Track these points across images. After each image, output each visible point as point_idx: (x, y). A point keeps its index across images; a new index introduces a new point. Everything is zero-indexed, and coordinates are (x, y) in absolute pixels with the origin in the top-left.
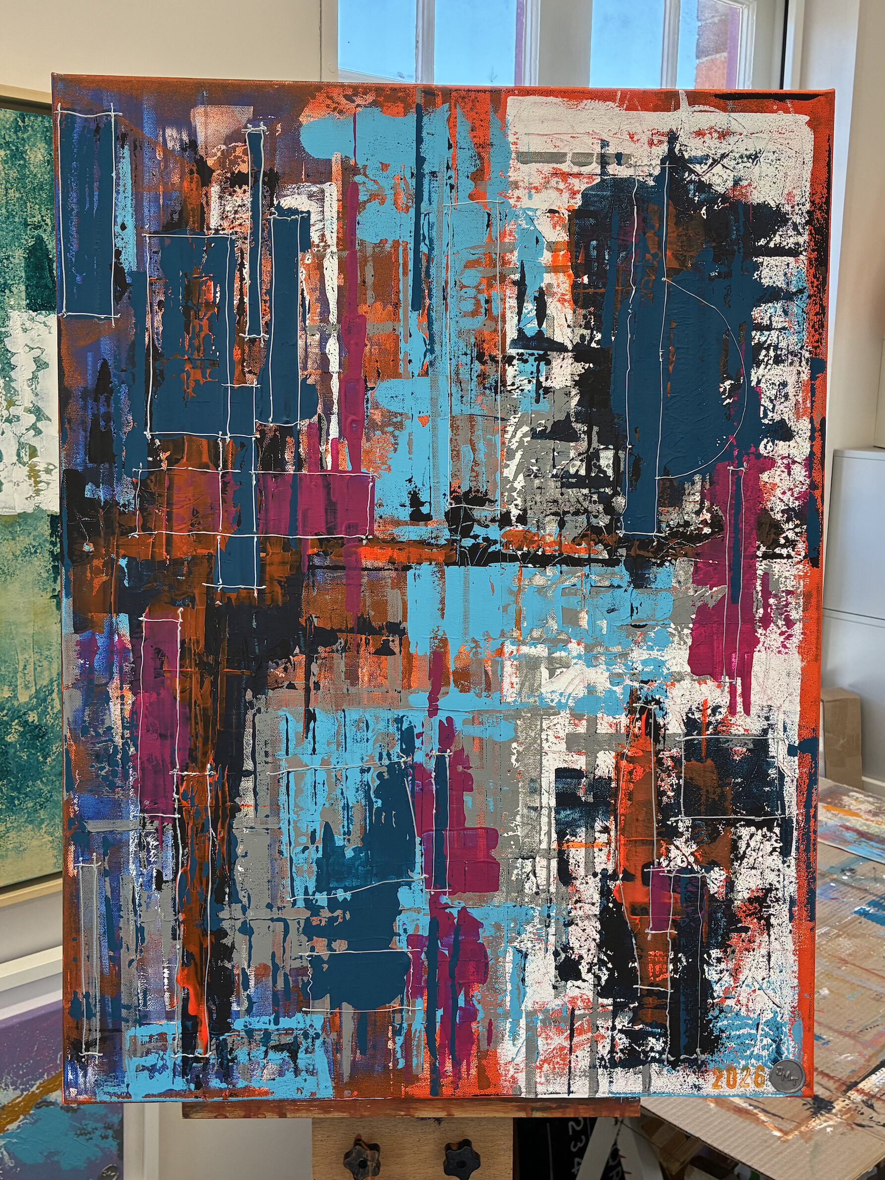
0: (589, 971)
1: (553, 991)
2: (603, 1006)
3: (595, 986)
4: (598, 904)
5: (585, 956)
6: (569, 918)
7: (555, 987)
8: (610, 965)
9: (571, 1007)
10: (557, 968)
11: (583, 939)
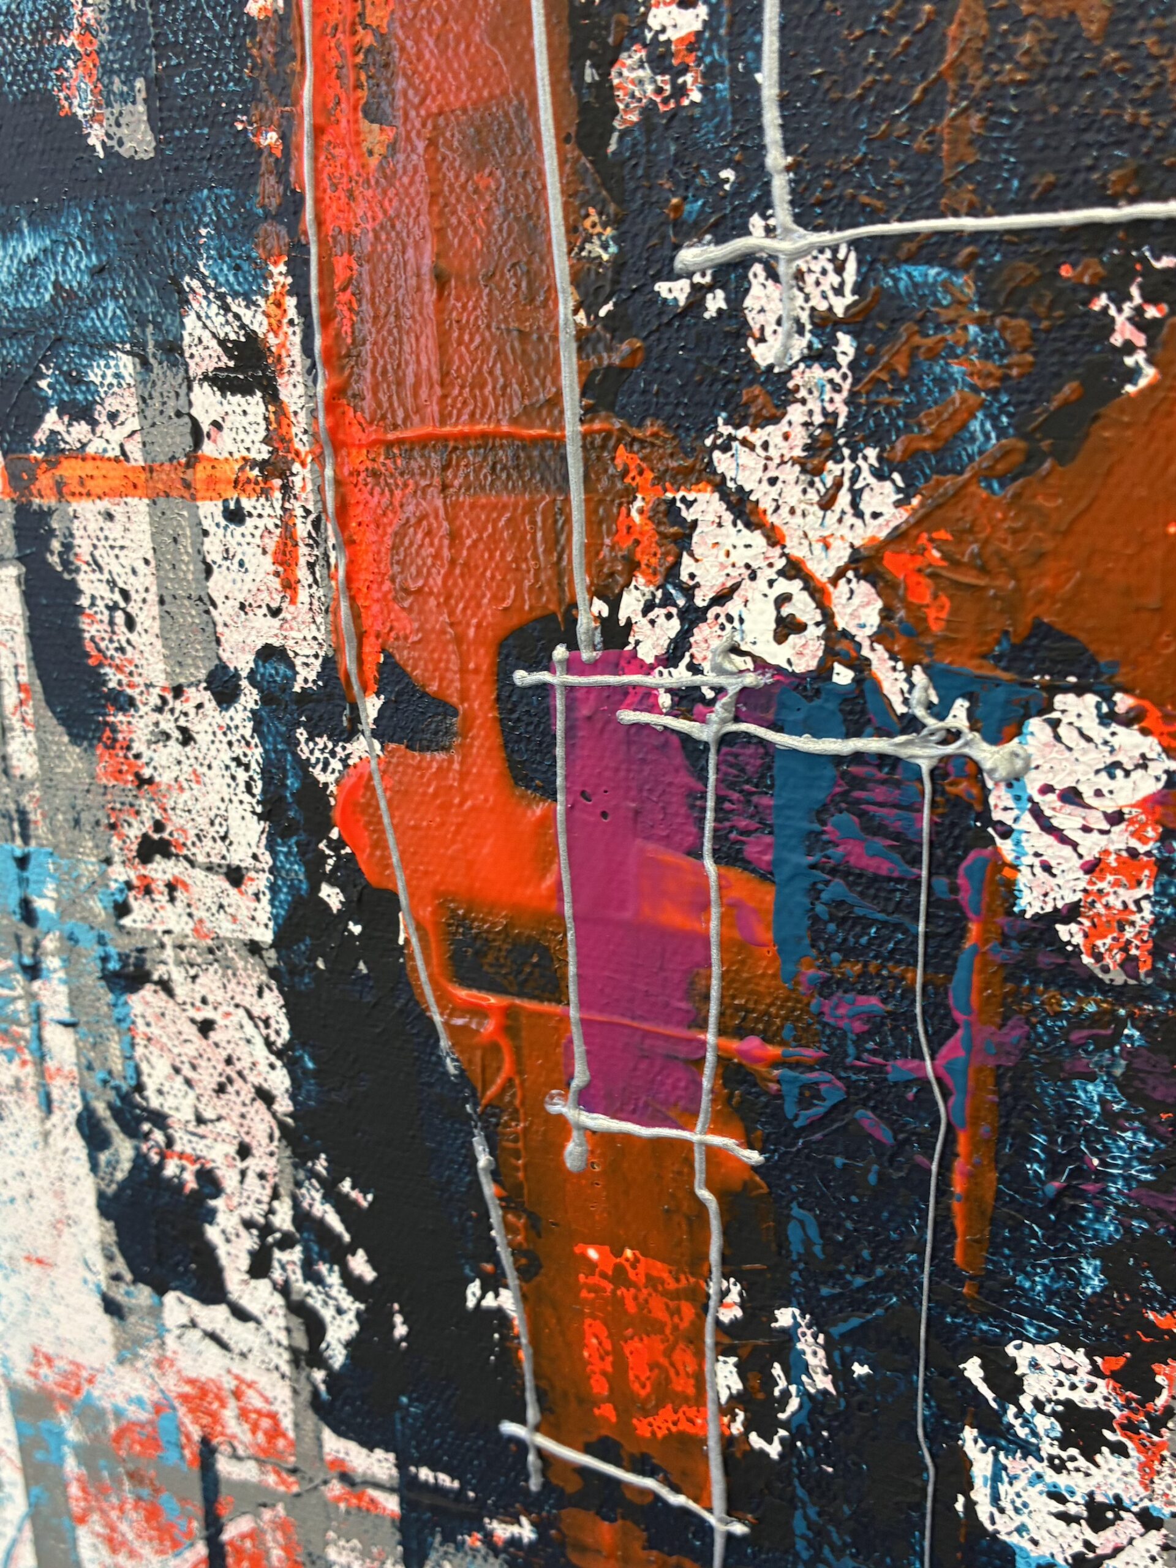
0: (259, 1266)
1: (105, 1324)
2: (346, 1478)
3: (297, 1358)
4: (261, 881)
5: (229, 1179)
6: (126, 944)
7: (112, 1307)
8: (360, 1264)
9: (196, 1434)
10: (106, 1206)
11: (207, 1079)
